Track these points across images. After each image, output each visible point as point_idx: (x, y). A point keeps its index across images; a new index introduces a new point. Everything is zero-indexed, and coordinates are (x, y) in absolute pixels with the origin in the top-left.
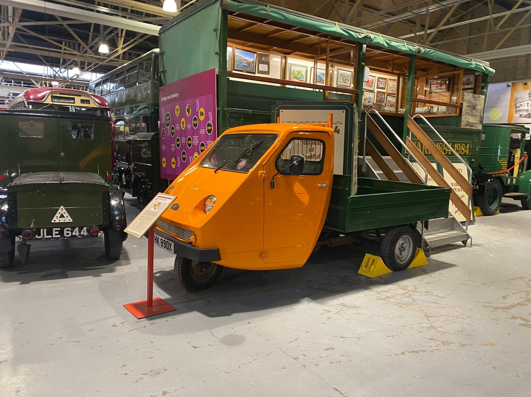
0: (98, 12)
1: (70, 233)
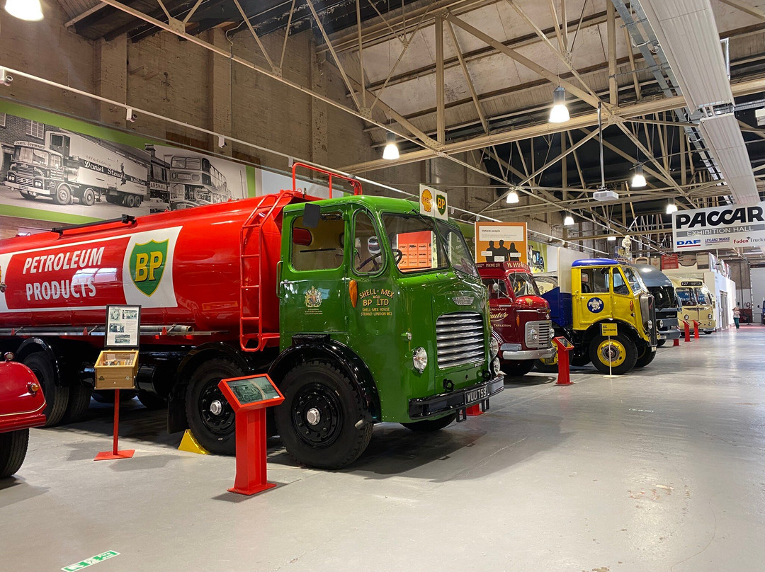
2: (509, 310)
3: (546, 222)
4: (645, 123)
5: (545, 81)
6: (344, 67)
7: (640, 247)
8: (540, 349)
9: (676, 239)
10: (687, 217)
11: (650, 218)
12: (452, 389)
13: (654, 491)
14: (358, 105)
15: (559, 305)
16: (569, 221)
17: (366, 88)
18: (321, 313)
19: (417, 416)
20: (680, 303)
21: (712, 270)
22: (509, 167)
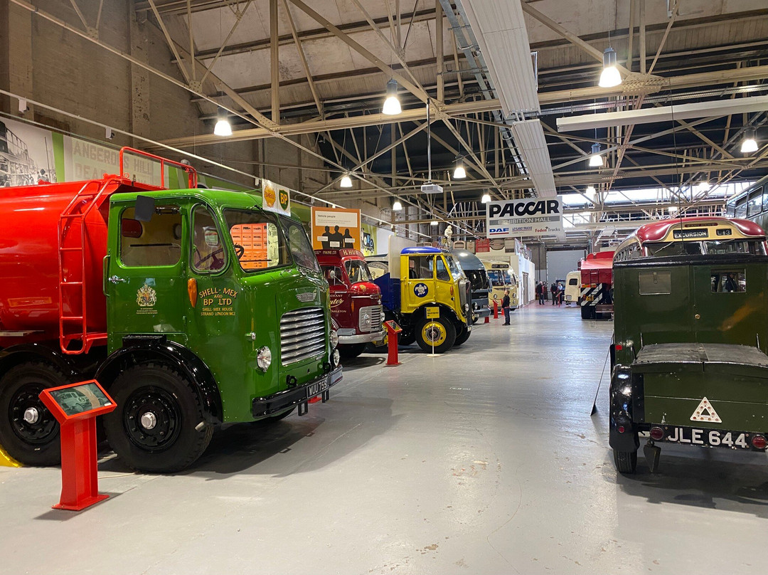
0: (739, 96)
1: (718, 439)
2: (344, 297)
3: (376, 205)
4: (467, 121)
5: (377, 70)
6: (168, 30)
7: (458, 232)
8: (373, 332)
9: (489, 227)
10: (499, 207)
11: (467, 204)
12: (294, 385)
13: (472, 467)
14: (187, 77)
15: (389, 289)
16: (397, 206)
17: (195, 56)
18: (155, 312)
19: (261, 414)
20: (491, 284)
21: (517, 254)
22: (343, 151)
